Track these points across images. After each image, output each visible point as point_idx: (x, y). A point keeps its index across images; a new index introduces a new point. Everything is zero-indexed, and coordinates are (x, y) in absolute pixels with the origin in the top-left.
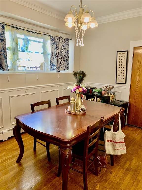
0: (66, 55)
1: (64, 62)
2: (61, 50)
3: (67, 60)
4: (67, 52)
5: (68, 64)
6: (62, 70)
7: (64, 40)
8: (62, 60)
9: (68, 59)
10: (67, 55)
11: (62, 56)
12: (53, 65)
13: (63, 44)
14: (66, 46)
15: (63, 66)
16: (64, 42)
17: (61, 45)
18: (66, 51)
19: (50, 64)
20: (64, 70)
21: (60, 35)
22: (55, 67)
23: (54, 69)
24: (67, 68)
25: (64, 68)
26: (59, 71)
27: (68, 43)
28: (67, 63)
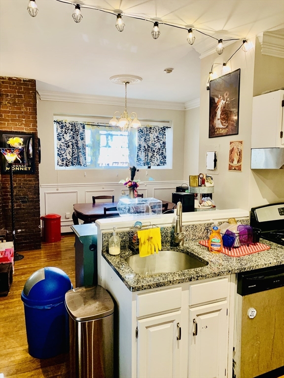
0: (161, 147)
1: (158, 156)
2: (153, 142)
3: (162, 153)
4: (163, 144)
5: (165, 157)
6: (154, 165)
7: (157, 130)
8: (155, 153)
9: (164, 152)
10: (163, 147)
11: (154, 149)
12: (141, 160)
13: (157, 135)
14: (161, 136)
15: (156, 161)
16: (158, 132)
17: (153, 136)
18: (161, 142)
19: (138, 159)
20: (158, 165)
21: (152, 124)
22: (142, 162)
23: (141, 164)
24: (164, 163)
25: (157, 164)
26: (149, 167)
27: (165, 133)
28: (162, 157)
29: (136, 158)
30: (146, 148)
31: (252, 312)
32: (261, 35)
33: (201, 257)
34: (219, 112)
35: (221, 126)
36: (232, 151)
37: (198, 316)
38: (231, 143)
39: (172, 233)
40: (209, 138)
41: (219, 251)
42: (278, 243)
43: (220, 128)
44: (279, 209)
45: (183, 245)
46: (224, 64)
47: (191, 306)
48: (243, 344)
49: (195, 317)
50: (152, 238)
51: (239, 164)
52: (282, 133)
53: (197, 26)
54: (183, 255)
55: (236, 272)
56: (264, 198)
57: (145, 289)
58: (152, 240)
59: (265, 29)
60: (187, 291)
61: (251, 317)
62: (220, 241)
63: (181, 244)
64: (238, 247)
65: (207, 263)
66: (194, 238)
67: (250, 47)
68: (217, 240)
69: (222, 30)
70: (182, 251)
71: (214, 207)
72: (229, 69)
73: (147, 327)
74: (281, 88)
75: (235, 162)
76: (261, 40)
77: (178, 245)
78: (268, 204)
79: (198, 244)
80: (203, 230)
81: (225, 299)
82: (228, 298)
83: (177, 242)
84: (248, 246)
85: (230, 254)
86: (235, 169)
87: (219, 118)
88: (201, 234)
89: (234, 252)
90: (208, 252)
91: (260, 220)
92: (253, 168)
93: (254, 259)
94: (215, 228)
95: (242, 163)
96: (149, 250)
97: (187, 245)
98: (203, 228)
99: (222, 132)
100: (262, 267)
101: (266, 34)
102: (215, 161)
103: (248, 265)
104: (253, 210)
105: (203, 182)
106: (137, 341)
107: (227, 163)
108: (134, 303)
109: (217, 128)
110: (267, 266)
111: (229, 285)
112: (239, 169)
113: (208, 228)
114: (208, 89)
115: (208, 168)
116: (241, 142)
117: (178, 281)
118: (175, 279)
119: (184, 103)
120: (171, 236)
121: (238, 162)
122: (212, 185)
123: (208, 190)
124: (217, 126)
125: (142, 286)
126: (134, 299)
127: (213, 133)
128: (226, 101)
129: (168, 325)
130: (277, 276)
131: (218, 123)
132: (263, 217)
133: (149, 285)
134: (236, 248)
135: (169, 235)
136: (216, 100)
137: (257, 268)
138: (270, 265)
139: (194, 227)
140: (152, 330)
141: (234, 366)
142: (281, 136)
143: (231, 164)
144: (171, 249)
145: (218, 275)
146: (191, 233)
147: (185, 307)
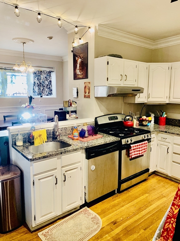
0: (49, 84)
1: (47, 89)
2: (43, 81)
3: (50, 87)
4: (50, 82)
5: (52, 90)
6: (45, 95)
7: (46, 73)
8: (45, 88)
9: (51, 87)
11: (44, 85)
12: (35, 92)
13: (45, 76)
14: (48, 77)
15: (45, 92)
16: (46, 74)
17: (43, 76)
18: (49, 81)
19: (33, 91)
20: (47, 95)
21: (42, 69)
22: (36, 93)
23: (36, 95)
24: (51, 94)
25: (47, 94)
26: (41, 97)
27: (50, 75)
28: (50, 90)
29: (32, 91)
30: (39, 84)
31: (93, 167)
32: (97, 25)
33: (68, 143)
34: (78, 66)
35: (79, 73)
36: (85, 87)
37: (66, 171)
38: (85, 83)
39: (53, 132)
40: (74, 79)
41: (77, 139)
42: (107, 134)
43: (79, 75)
44: (109, 117)
45: (59, 138)
46: (80, 39)
47: (62, 167)
48: (89, 184)
49: (65, 172)
50: (41, 135)
51: (89, 94)
52: (108, 78)
53: (63, 17)
54: (59, 143)
55: (85, 148)
56: (101, 112)
57: (37, 160)
58: (42, 136)
59: (99, 23)
60: (60, 159)
61: (92, 170)
62: (78, 134)
63: (58, 138)
64: (87, 137)
65: (71, 145)
66: (65, 134)
67: (92, 31)
68: (76, 134)
69: (77, 21)
70: (59, 141)
71: (77, 118)
72: (82, 42)
73: (39, 180)
74: (107, 55)
75: (87, 93)
76: (97, 28)
77: (56, 138)
78: (104, 115)
79: (67, 137)
80: (70, 130)
81: (79, 162)
82: (81, 162)
83: (56, 137)
84: (92, 136)
85: (83, 140)
86: (87, 97)
87: (78, 69)
88: (69, 132)
89: (85, 139)
90: (72, 141)
91: (99, 123)
92: (95, 96)
93: (94, 142)
94: (75, 128)
95: (90, 94)
96: (40, 142)
97: (62, 138)
98: (70, 129)
99: (80, 77)
100: (97, 145)
101: (100, 25)
102: (77, 92)
103: (91, 144)
104: (96, 118)
105: (71, 105)
106: (34, 187)
107: (83, 93)
108: (31, 168)
109: (78, 75)
110: (100, 144)
111: (82, 155)
112: (89, 97)
113: (73, 129)
114: (72, 51)
115: (74, 97)
116: (89, 83)
117: (55, 155)
118: (53, 154)
119: (62, 57)
120: (53, 134)
121: (89, 93)
122: (76, 106)
123: (74, 109)
124: (77, 73)
125: (36, 158)
126: (32, 165)
127: (76, 77)
128: (82, 59)
129: (51, 178)
130: (104, 149)
131: (78, 72)
132: (101, 121)
133: (39, 158)
134: (86, 137)
135: (52, 133)
136: (77, 58)
137: (95, 145)
138: (101, 144)
139: (65, 129)
140: (41, 181)
141: (85, 195)
142: (108, 80)
143: (85, 95)
144: (53, 141)
145: (76, 150)
146: (64, 132)
147: (59, 168)
